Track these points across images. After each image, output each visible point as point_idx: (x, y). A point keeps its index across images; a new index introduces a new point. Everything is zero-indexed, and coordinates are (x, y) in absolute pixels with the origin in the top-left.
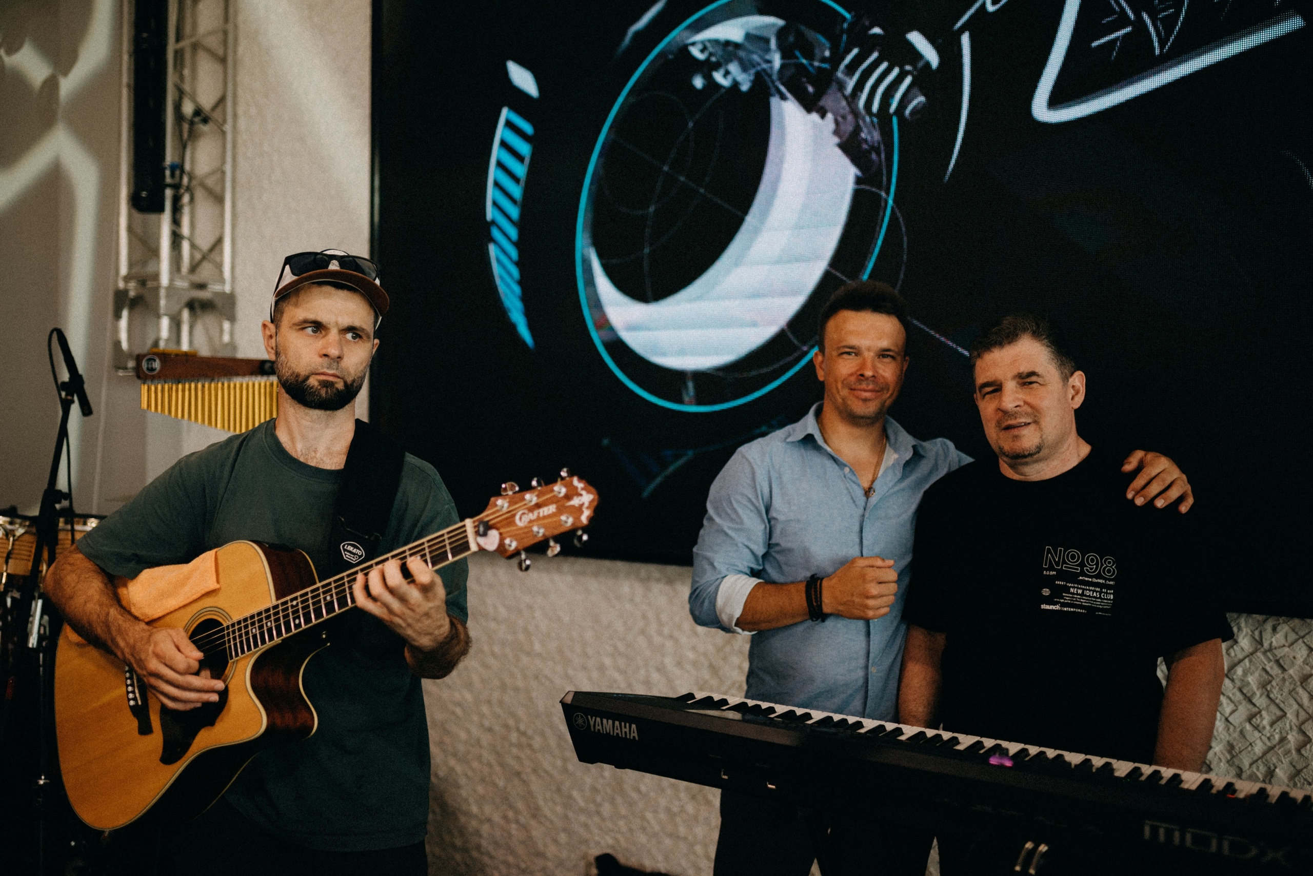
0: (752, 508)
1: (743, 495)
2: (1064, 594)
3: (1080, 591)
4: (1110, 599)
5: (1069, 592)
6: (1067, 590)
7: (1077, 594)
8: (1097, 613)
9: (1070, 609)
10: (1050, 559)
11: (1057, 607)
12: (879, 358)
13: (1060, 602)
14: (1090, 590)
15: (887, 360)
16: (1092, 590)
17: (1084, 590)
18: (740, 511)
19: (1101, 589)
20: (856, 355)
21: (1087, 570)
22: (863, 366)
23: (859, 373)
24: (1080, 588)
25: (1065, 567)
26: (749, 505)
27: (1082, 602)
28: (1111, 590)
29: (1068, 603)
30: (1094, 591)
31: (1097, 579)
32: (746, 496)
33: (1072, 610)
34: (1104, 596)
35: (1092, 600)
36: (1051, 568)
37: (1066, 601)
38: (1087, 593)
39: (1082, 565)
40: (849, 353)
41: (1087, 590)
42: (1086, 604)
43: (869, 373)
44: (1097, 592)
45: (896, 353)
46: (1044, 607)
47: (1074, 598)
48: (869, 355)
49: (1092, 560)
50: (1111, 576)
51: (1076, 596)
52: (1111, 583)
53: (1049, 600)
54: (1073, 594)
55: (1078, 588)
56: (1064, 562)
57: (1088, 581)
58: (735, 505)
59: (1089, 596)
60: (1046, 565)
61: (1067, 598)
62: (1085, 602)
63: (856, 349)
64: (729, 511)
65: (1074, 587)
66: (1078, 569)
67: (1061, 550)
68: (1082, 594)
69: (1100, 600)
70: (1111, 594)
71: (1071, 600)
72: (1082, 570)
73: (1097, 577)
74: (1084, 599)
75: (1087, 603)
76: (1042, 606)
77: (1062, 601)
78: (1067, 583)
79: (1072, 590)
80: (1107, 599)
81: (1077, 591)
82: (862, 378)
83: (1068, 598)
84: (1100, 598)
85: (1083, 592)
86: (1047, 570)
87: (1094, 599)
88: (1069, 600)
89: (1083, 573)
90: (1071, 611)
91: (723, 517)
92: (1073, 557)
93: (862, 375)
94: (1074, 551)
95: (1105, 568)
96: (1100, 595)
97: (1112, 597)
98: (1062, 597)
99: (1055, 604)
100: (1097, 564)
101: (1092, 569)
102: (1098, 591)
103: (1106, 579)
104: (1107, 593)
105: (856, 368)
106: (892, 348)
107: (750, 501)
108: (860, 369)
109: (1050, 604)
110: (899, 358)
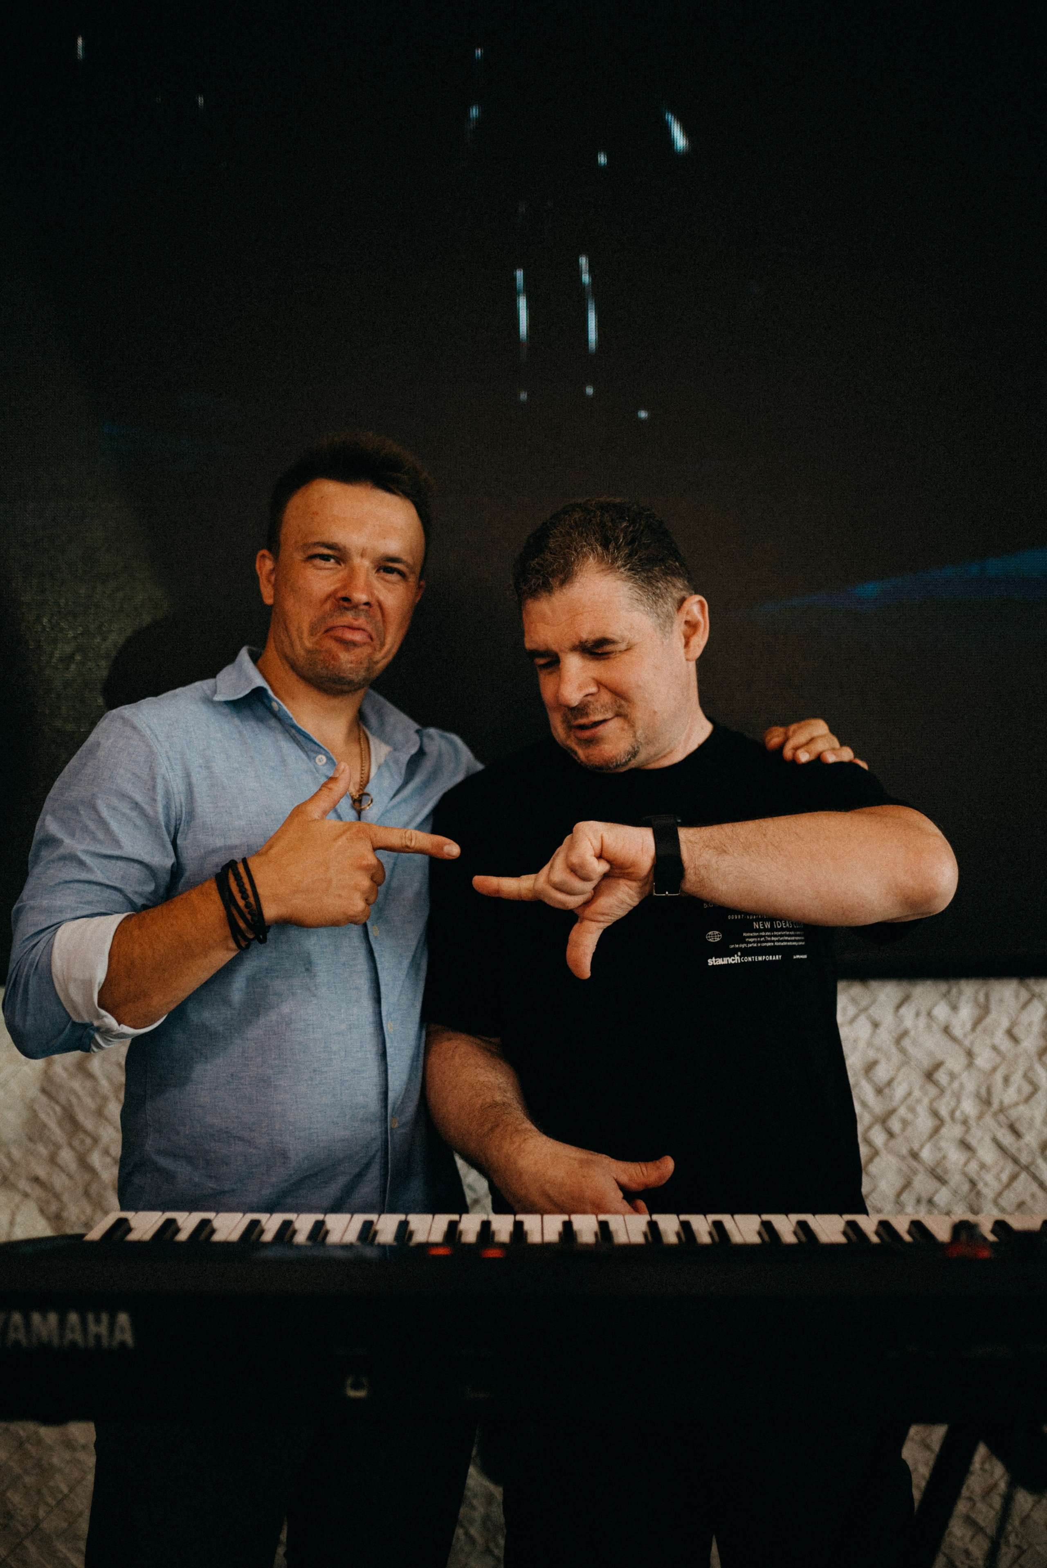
0: (139, 822)
1: (123, 796)
2: (744, 934)
7: (765, 930)
11: (736, 959)
12: (378, 571)
13: (740, 949)
15: (394, 577)
18: (114, 825)
20: (339, 560)
22: (349, 580)
23: (339, 595)
26: (134, 814)
27: (774, 941)
32: (130, 798)
33: (760, 958)
37: (750, 945)
40: (326, 558)
42: (780, 944)
43: (361, 597)
45: (408, 566)
46: (711, 962)
48: (363, 565)
51: (763, 934)
58: (105, 813)
63: (339, 550)
64: (92, 826)
71: (758, 942)
76: (709, 961)
77: (743, 946)
79: (756, 925)
81: (764, 926)
82: (346, 604)
83: (751, 940)
85: (772, 925)
88: (754, 942)
90: (759, 962)
91: (77, 836)
93: (346, 599)
98: (743, 940)
99: (731, 954)
105: (338, 585)
106: (404, 558)
107: (136, 805)
108: (344, 587)
109: (722, 956)
110: (412, 579)
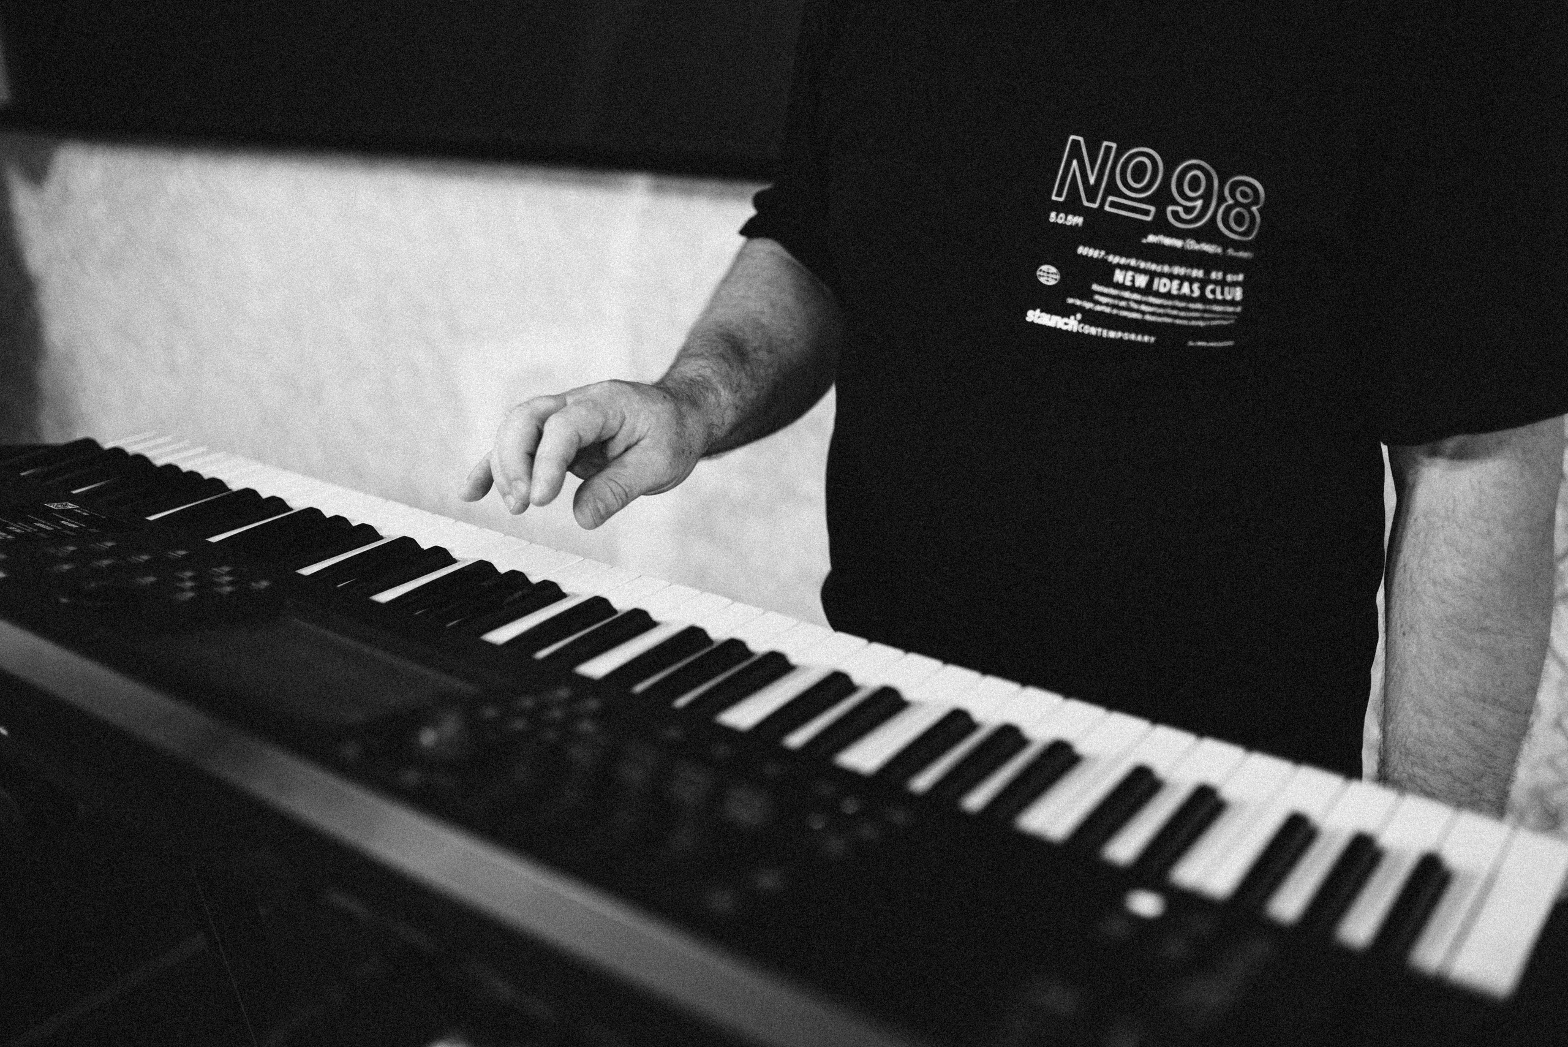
3: (1141, 281)
4: (1233, 303)
5: (1109, 282)
6: (1104, 274)
7: (1133, 289)
8: (1191, 343)
9: (1106, 333)
10: (1074, 175)
11: (1071, 324)
13: (1081, 309)
14: (1171, 277)
16: (1178, 277)
17: (1152, 275)
19: (1207, 273)
21: (1175, 214)
24: (1144, 272)
25: (1113, 204)
27: (1143, 313)
28: (1236, 273)
29: (1102, 313)
30: (1182, 279)
31: (1198, 241)
34: (1213, 292)
35: (1173, 308)
36: (1072, 206)
37: (1099, 308)
38: (1162, 285)
39: (1162, 198)
41: (1161, 275)
44: (1191, 280)
46: (1035, 316)
47: (1121, 298)
49: (1195, 184)
50: (1244, 234)
51: (1127, 294)
52: (1243, 254)
53: (1054, 302)
54: (1121, 287)
55: (1137, 270)
56: (1112, 189)
57: (1172, 249)
59: (1168, 295)
60: (1059, 194)
61: (1103, 300)
62: (1153, 314)
65: (1126, 268)
66: (1146, 213)
67: (1108, 149)
68: (1148, 290)
69: (1199, 306)
70: (1234, 284)
71: (1114, 306)
72: (1161, 214)
73: (1199, 235)
74: (1151, 305)
75: (1160, 315)
77: (1088, 305)
78: (1107, 253)
79: (1119, 276)
80: (1224, 302)
81: (1133, 281)
84: (1202, 299)
85: (1150, 283)
86: (1059, 208)
87: (1182, 304)
88: (1107, 305)
89: (1161, 226)
90: (1108, 339)
92: (1139, 172)
94: (1146, 154)
95: (1229, 209)
96: (1202, 289)
97: (1238, 294)
98: (1089, 296)
99: (1066, 311)
100: (1207, 197)
101: (1188, 210)
102: (1197, 279)
103: (1225, 242)
104: (1223, 283)
